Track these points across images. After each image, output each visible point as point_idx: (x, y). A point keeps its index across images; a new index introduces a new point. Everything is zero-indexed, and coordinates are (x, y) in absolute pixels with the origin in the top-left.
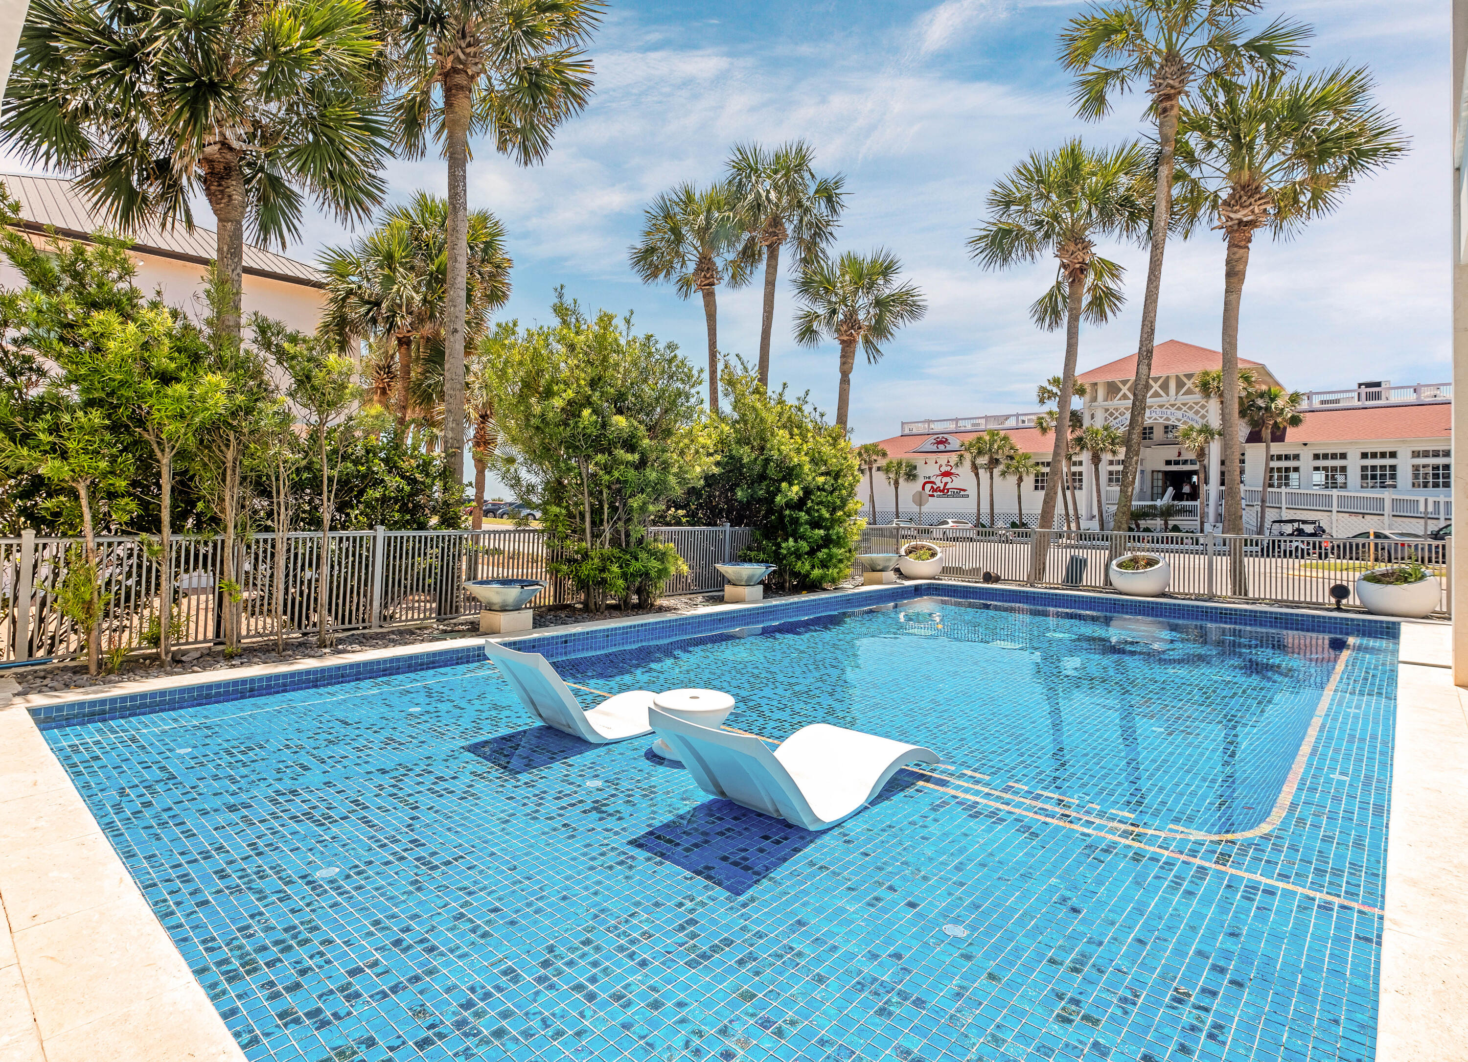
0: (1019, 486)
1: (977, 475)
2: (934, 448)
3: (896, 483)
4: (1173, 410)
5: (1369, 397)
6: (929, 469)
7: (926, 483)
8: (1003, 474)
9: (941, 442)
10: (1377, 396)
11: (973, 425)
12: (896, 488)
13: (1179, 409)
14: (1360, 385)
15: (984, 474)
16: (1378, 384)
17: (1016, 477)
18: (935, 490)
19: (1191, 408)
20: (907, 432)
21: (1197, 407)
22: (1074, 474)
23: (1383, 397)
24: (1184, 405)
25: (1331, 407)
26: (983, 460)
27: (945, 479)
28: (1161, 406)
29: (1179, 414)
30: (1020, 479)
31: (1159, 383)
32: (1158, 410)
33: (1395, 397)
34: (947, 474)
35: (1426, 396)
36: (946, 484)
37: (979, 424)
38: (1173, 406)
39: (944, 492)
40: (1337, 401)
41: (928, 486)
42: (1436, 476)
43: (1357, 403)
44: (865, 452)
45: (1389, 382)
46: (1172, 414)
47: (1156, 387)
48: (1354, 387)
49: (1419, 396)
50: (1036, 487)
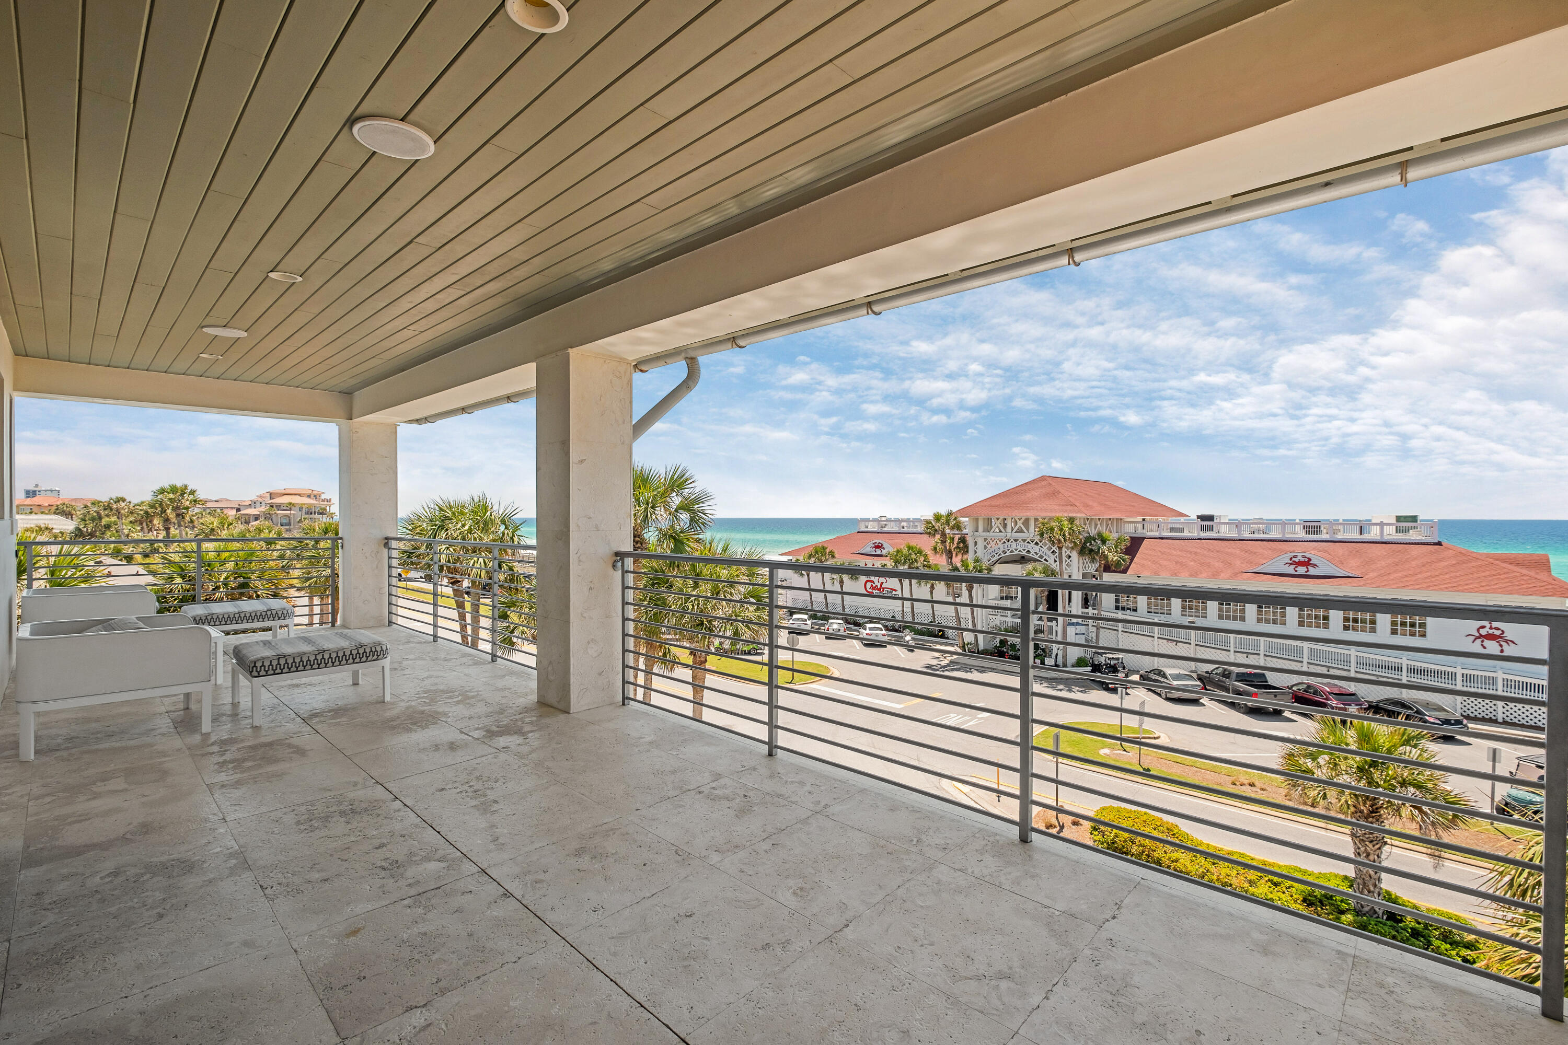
0: (932, 593)
2: (873, 552)
4: (1032, 545)
5: (1203, 528)
7: (867, 581)
9: (877, 546)
10: (1211, 529)
11: (913, 526)
13: (1037, 545)
14: (1198, 517)
17: (930, 585)
18: (873, 589)
19: (1045, 545)
20: (862, 529)
23: (1215, 529)
24: (1040, 541)
25: (1175, 535)
28: (1024, 541)
29: (1037, 549)
30: (932, 587)
31: (1022, 521)
32: (1022, 543)
35: (1246, 532)
36: (882, 583)
38: (1032, 541)
39: (880, 591)
40: (1183, 531)
41: (869, 585)
42: (1235, 610)
43: (1195, 534)
44: (817, 552)
45: (1220, 516)
46: (1032, 548)
47: (1020, 524)
48: (1195, 519)
49: (1239, 531)
50: (948, 593)
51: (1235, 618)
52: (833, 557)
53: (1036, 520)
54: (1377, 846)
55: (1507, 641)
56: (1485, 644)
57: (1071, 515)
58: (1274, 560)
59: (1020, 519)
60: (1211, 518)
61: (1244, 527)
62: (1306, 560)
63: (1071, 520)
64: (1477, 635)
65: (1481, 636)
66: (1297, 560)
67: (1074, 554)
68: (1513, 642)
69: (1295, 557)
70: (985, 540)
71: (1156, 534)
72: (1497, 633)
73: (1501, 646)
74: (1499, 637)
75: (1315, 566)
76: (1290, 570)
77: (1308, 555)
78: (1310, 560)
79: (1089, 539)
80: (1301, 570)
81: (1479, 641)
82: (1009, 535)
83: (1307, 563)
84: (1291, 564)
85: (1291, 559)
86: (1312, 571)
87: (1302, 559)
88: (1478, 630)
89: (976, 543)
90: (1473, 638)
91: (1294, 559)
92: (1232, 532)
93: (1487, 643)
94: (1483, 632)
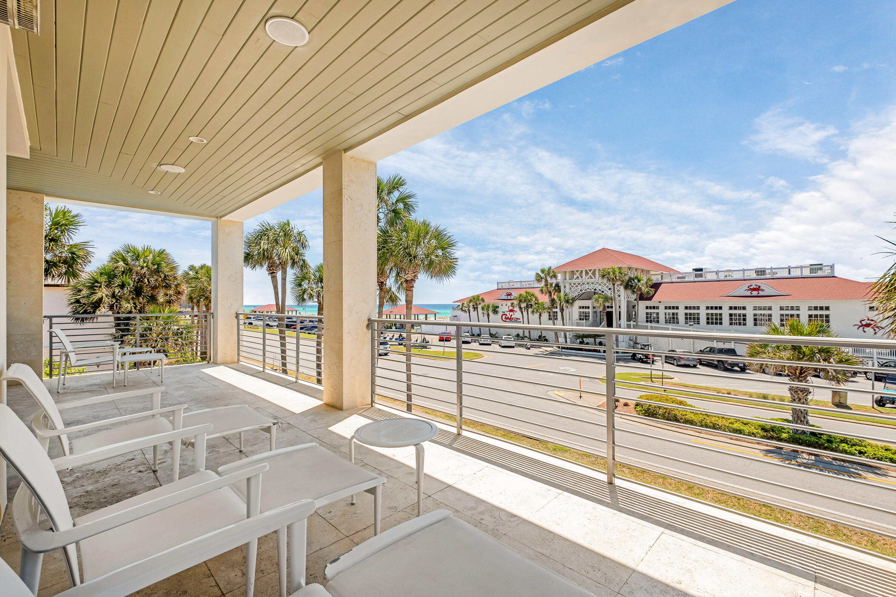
0: (540, 318)
1: (522, 312)
2: (506, 298)
3: (488, 315)
4: (597, 285)
5: (697, 276)
6: (504, 308)
7: (503, 315)
8: (533, 312)
9: (508, 295)
10: (701, 276)
11: (529, 284)
12: (488, 318)
13: (600, 285)
14: (694, 270)
15: (525, 313)
17: (539, 314)
18: (507, 319)
19: (605, 285)
20: (500, 287)
21: (607, 285)
23: (704, 276)
24: (602, 283)
25: (682, 279)
26: (523, 305)
27: (511, 313)
28: (593, 283)
29: (600, 287)
30: (540, 315)
31: (592, 272)
32: (592, 285)
33: (709, 277)
34: (511, 311)
35: (722, 277)
36: (511, 315)
37: (531, 284)
38: (597, 283)
39: (510, 319)
40: (685, 278)
41: (504, 317)
42: (717, 319)
43: (692, 279)
44: (474, 299)
45: (706, 269)
46: (597, 287)
47: (590, 274)
48: (691, 271)
49: (718, 276)
50: (550, 319)
51: (716, 323)
52: (483, 301)
53: (599, 270)
55: (878, 327)
56: (865, 330)
57: (619, 266)
58: (738, 289)
59: (590, 270)
60: (701, 270)
61: (720, 274)
62: (758, 287)
63: (620, 268)
64: (860, 324)
65: (862, 325)
66: (752, 287)
67: (622, 288)
68: (881, 328)
69: (751, 286)
70: (570, 284)
71: (669, 280)
72: (872, 323)
73: (875, 330)
74: (873, 325)
75: (763, 290)
76: (748, 293)
77: (759, 284)
78: (760, 287)
79: (631, 279)
80: (755, 293)
81: (861, 328)
82: (584, 280)
83: (758, 289)
84: (748, 290)
85: (748, 287)
86: (761, 293)
87: (755, 287)
88: (861, 322)
89: (565, 287)
90: (858, 327)
91: (750, 287)
92: (713, 277)
93: (866, 329)
94: (864, 323)
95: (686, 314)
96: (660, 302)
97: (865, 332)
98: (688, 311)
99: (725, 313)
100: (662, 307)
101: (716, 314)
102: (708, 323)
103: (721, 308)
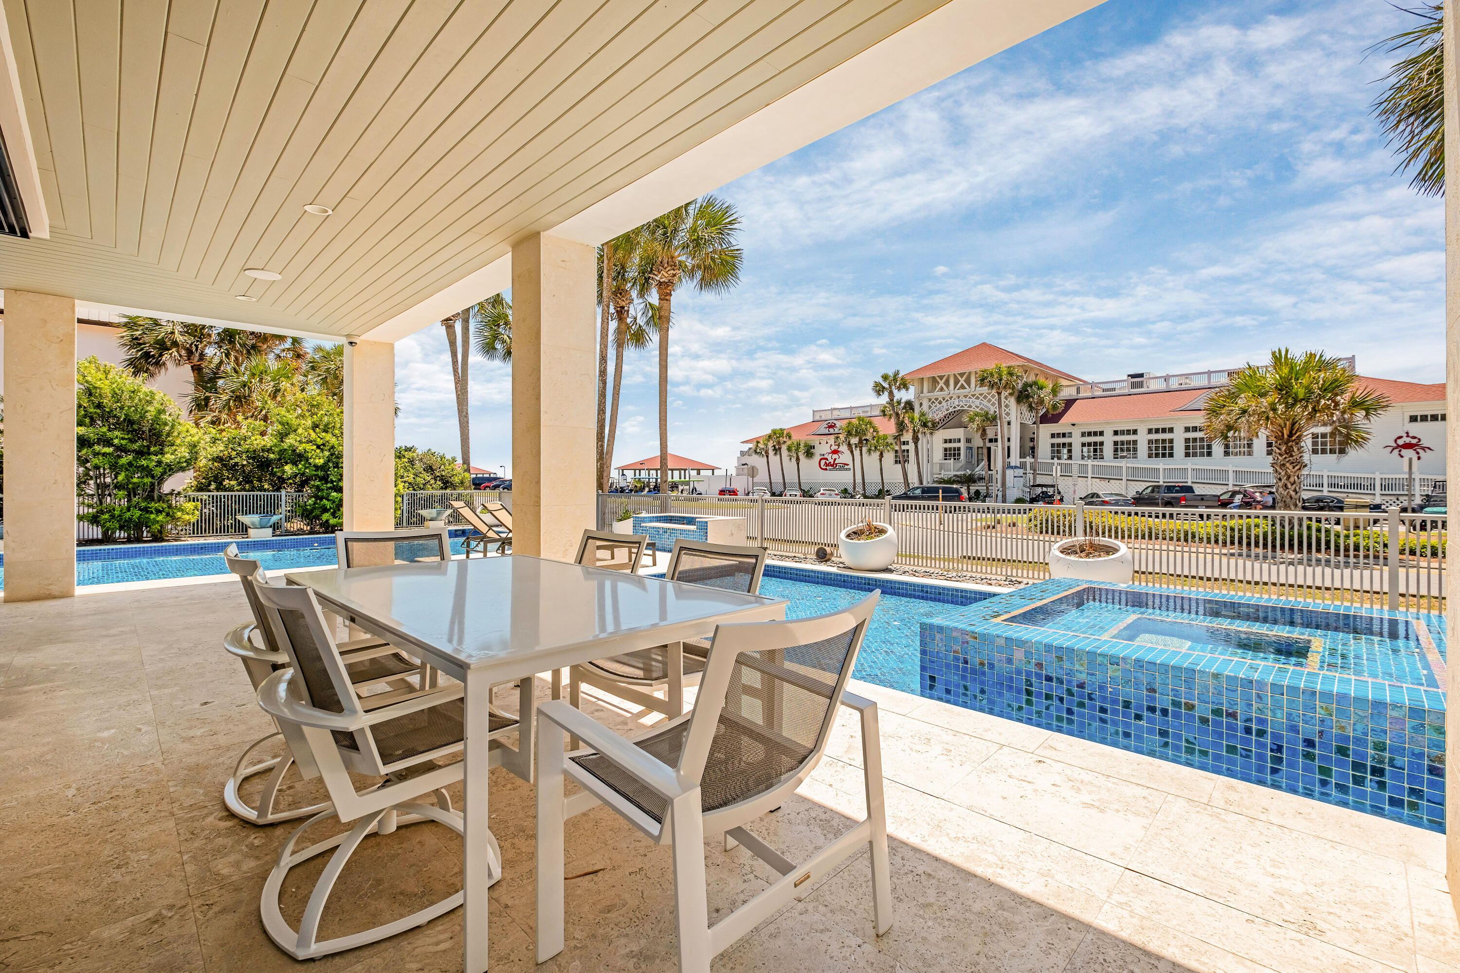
0: (881, 461)
1: (852, 452)
2: (827, 432)
3: (798, 459)
4: (974, 399)
5: (1134, 385)
6: (823, 448)
7: (821, 459)
8: (869, 451)
9: (830, 428)
10: (1141, 385)
11: (863, 412)
12: (798, 464)
13: (978, 398)
14: (1129, 376)
15: (857, 452)
16: (1141, 375)
17: (878, 453)
18: (827, 465)
19: (985, 397)
20: (817, 418)
21: (989, 397)
22: (904, 451)
23: (1145, 385)
24: (981, 395)
25: (1109, 393)
26: (854, 440)
27: (835, 456)
28: (965, 396)
29: (977, 402)
30: (881, 455)
31: (964, 377)
32: (964, 399)
33: (1154, 386)
34: (835, 452)
35: (1174, 384)
36: (835, 459)
37: (867, 412)
38: (973, 395)
39: (833, 466)
40: (1114, 389)
41: (823, 462)
42: (1164, 448)
43: (1126, 391)
44: (775, 434)
45: (1149, 373)
46: (973, 402)
47: (962, 381)
48: (1125, 378)
49: (1167, 384)
50: (896, 462)
51: (1164, 455)
52: (790, 437)
53: (976, 373)
54: (1297, 467)
55: (1423, 449)
56: (1402, 453)
58: (1200, 398)
59: (962, 375)
61: (1171, 379)
63: (1009, 368)
64: (1395, 445)
65: (1398, 446)
67: (1012, 401)
68: (1429, 448)
70: (930, 400)
71: (1089, 394)
72: (1414, 441)
73: (1418, 453)
74: (1416, 445)
79: (1026, 386)
81: (1396, 451)
82: (952, 392)
88: (1396, 441)
89: (921, 404)
90: (1391, 449)
92: (1161, 385)
93: (1404, 452)
94: (1400, 442)
95: (1116, 443)
96: (1073, 425)
97: (1402, 457)
98: (1119, 438)
99: (1179, 438)
100: (1076, 433)
101: (1164, 441)
102: (1150, 456)
103: (1171, 430)
